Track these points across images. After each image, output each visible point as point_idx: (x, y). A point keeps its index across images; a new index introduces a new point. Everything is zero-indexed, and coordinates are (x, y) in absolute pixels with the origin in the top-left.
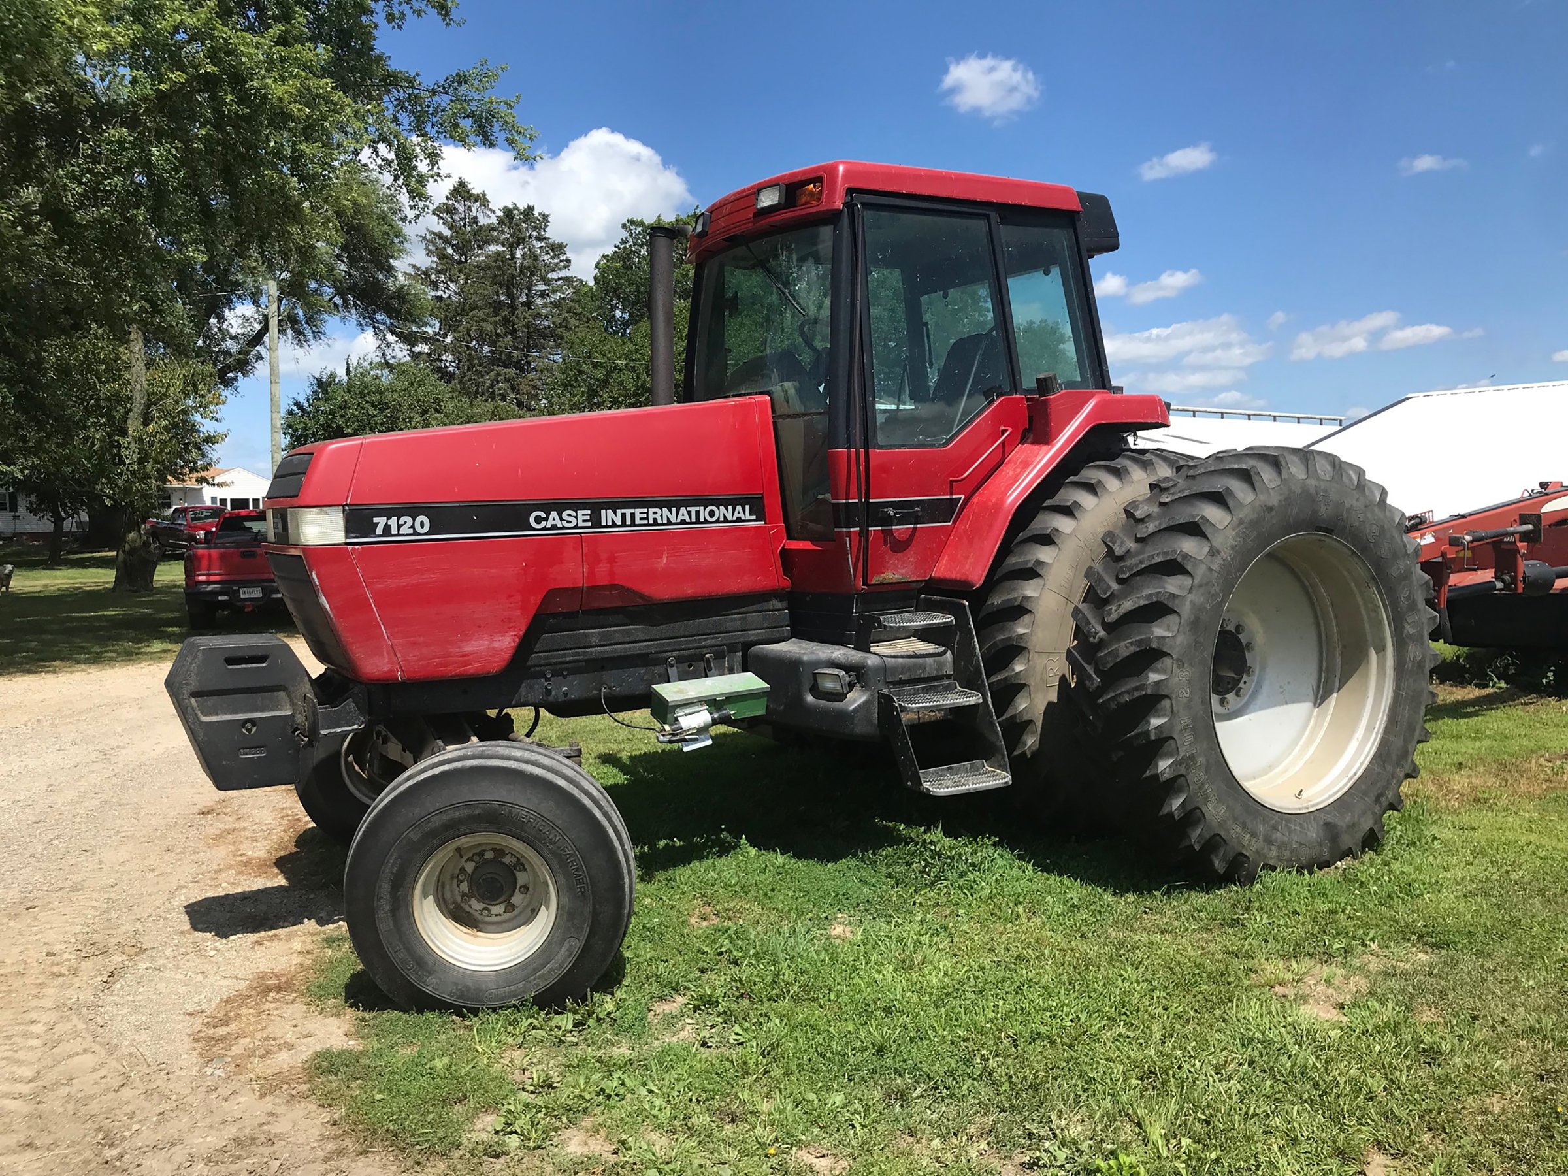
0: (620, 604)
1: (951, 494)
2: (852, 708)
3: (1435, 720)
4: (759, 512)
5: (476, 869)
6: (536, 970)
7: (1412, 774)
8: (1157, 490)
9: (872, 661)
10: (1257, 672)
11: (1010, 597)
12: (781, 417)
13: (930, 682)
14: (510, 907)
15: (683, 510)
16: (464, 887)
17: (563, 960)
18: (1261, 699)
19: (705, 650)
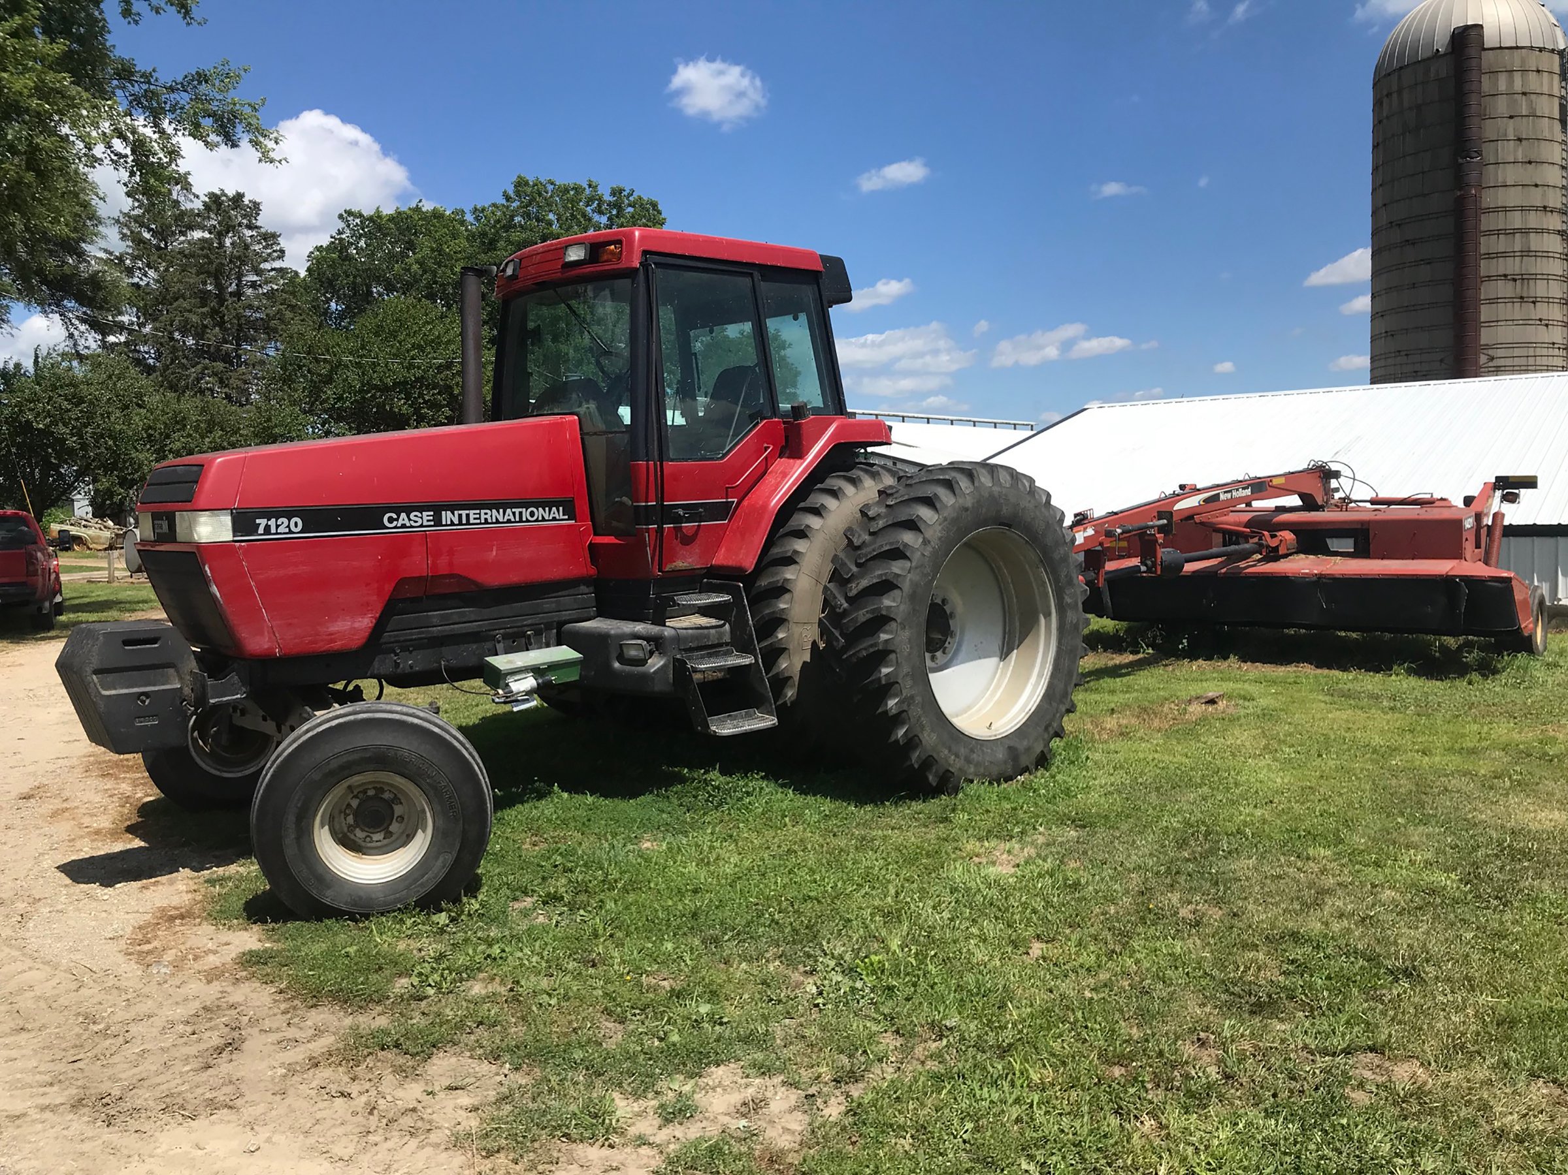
0: (457, 590)
1: (727, 498)
2: (652, 670)
3: (1097, 680)
4: (570, 513)
5: (359, 804)
6: (416, 880)
7: (1071, 710)
8: (883, 496)
9: (667, 632)
10: (958, 634)
11: (775, 579)
12: (588, 434)
13: (713, 649)
14: (389, 834)
15: (509, 511)
16: (350, 819)
17: (439, 869)
18: (962, 655)
19: (526, 629)
